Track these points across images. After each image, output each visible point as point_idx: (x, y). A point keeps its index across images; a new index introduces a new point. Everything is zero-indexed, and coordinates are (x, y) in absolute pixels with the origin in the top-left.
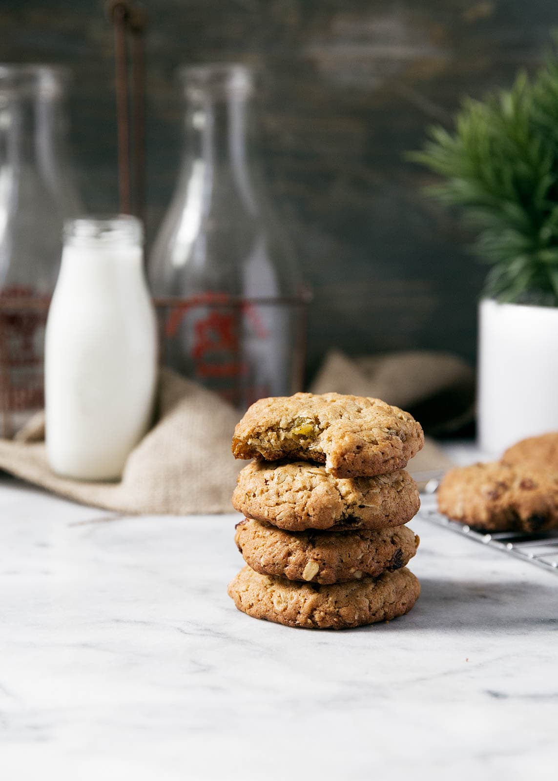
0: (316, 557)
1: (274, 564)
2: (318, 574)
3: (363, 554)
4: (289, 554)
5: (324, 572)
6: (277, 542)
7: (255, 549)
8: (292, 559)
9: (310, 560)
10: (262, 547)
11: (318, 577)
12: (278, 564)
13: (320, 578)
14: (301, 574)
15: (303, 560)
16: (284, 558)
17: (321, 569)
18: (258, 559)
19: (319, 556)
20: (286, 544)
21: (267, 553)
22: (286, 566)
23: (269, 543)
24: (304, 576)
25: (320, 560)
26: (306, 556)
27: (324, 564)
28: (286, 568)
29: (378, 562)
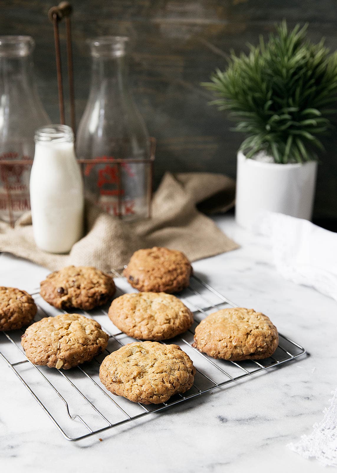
0: (61, 358)
1: (42, 362)
2: (63, 366)
3: (83, 353)
4: (49, 357)
5: (66, 364)
6: (42, 351)
7: (32, 353)
8: (50, 359)
9: (59, 359)
10: (35, 353)
11: (63, 367)
12: (43, 362)
13: (64, 367)
14: (55, 366)
15: (55, 360)
16: (46, 359)
17: (64, 363)
18: (33, 359)
19: (63, 357)
20: (47, 352)
21: (38, 356)
22: (48, 362)
23: (38, 351)
24: (56, 367)
25: (64, 359)
26: (57, 358)
27: (66, 361)
28: (48, 363)
29: (90, 355)
